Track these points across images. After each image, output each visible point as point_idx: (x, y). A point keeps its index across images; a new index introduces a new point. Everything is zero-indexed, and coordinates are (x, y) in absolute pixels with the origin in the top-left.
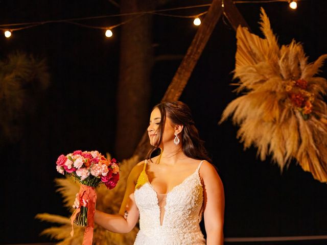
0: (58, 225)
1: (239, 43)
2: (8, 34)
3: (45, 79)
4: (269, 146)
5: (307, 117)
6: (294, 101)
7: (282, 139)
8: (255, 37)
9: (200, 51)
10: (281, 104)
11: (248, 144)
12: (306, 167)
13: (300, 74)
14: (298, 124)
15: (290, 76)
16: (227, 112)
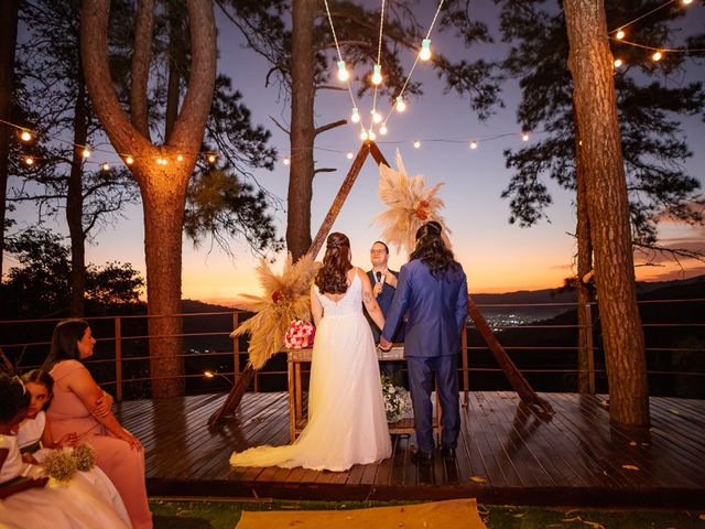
2: (211, 159)
8: (392, 170)
10: (411, 218)
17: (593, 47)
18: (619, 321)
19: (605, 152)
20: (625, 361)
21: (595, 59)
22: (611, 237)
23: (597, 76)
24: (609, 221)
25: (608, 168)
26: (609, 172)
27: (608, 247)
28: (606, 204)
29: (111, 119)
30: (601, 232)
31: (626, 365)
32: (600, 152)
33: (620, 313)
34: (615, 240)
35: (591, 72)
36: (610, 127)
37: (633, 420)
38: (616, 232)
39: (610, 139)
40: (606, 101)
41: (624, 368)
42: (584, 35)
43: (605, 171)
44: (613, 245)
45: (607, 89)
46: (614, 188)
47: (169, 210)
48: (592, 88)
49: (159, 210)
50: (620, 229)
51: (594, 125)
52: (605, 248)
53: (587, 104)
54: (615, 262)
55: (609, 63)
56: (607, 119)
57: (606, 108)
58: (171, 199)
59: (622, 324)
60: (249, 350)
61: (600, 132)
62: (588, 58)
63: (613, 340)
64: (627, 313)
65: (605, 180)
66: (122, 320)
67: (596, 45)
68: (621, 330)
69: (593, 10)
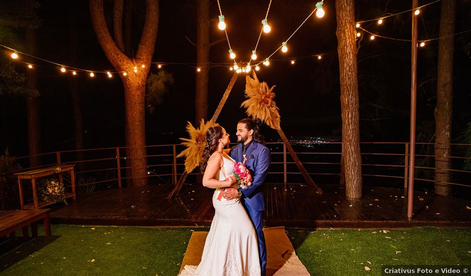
0: (186, 142)
1: (247, 81)
2: (160, 66)
3: (172, 81)
4: (256, 116)
5: (268, 107)
6: (265, 102)
7: (260, 114)
8: (252, 79)
9: (234, 83)
10: (260, 103)
11: (249, 115)
12: (268, 124)
13: (267, 92)
14: (266, 109)
15: (263, 94)
16: (242, 105)
17: (347, 28)
18: (351, 154)
19: (349, 78)
20: (352, 171)
21: (348, 34)
22: (350, 117)
23: (348, 42)
24: (349, 109)
25: (350, 85)
26: (350, 88)
27: (348, 121)
28: (348, 102)
29: (108, 46)
30: (345, 114)
31: (353, 173)
32: (347, 78)
33: (352, 151)
34: (351, 118)
35: (346, 40)
36: (352, 66)
37: (354, 197)
38: (352, 115)
39: (352, 72)
40: (351, 54)
41: (352, 174)
42: (343, 21)
43: (349, 87)
44: (350, 121)
45: (352, 48)
46: (352, 95)
47: (138, 93)
48: (345, 47)
49: (133, 93)
50: (354, 113)
51: (345, 65)
52: (347, 122)
53: (343, 55)
54: (351, 128)
55: (354, 35)
56: (351, 62)
57: (351, 57)
58: (139, 86)
59: (352, 156)
60: (185, 164)
61: (348, 69)
62: (345, 33)
63: (348, 163)
64: (355, 151)
65: (349, 91)
66: (120, 149)
67: (349, 27)
68: (352, 158)
69: (348, 9)
